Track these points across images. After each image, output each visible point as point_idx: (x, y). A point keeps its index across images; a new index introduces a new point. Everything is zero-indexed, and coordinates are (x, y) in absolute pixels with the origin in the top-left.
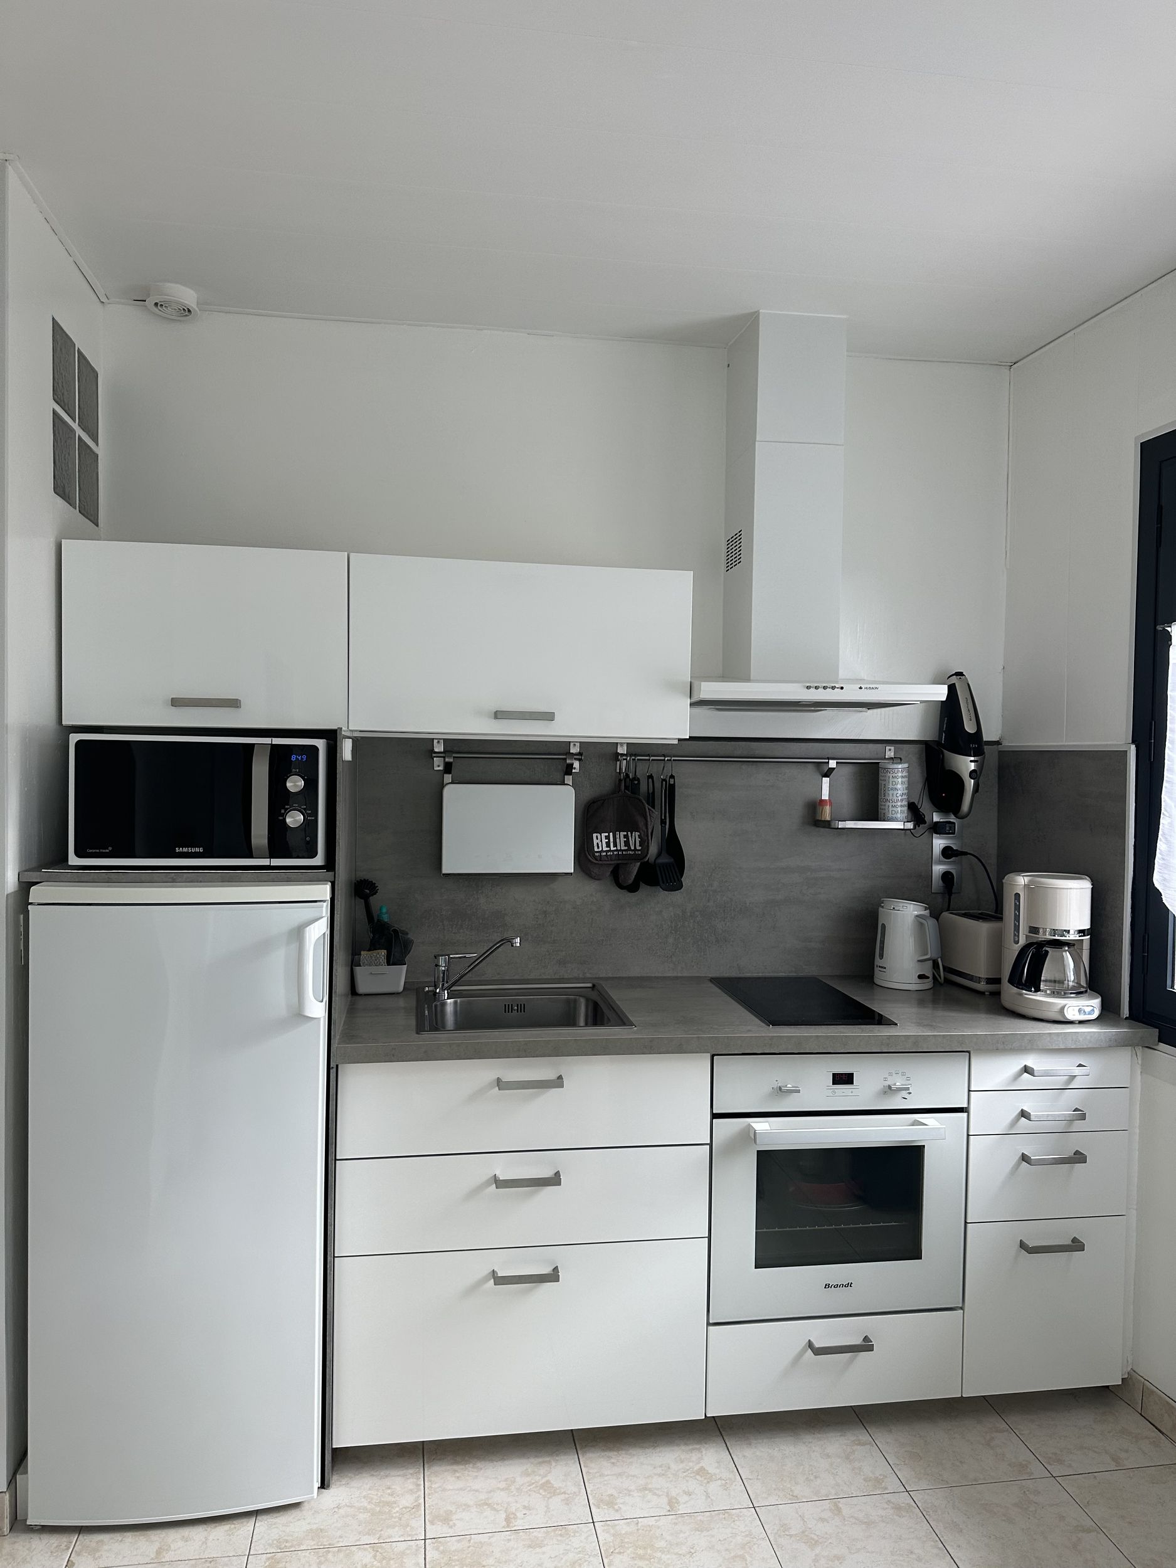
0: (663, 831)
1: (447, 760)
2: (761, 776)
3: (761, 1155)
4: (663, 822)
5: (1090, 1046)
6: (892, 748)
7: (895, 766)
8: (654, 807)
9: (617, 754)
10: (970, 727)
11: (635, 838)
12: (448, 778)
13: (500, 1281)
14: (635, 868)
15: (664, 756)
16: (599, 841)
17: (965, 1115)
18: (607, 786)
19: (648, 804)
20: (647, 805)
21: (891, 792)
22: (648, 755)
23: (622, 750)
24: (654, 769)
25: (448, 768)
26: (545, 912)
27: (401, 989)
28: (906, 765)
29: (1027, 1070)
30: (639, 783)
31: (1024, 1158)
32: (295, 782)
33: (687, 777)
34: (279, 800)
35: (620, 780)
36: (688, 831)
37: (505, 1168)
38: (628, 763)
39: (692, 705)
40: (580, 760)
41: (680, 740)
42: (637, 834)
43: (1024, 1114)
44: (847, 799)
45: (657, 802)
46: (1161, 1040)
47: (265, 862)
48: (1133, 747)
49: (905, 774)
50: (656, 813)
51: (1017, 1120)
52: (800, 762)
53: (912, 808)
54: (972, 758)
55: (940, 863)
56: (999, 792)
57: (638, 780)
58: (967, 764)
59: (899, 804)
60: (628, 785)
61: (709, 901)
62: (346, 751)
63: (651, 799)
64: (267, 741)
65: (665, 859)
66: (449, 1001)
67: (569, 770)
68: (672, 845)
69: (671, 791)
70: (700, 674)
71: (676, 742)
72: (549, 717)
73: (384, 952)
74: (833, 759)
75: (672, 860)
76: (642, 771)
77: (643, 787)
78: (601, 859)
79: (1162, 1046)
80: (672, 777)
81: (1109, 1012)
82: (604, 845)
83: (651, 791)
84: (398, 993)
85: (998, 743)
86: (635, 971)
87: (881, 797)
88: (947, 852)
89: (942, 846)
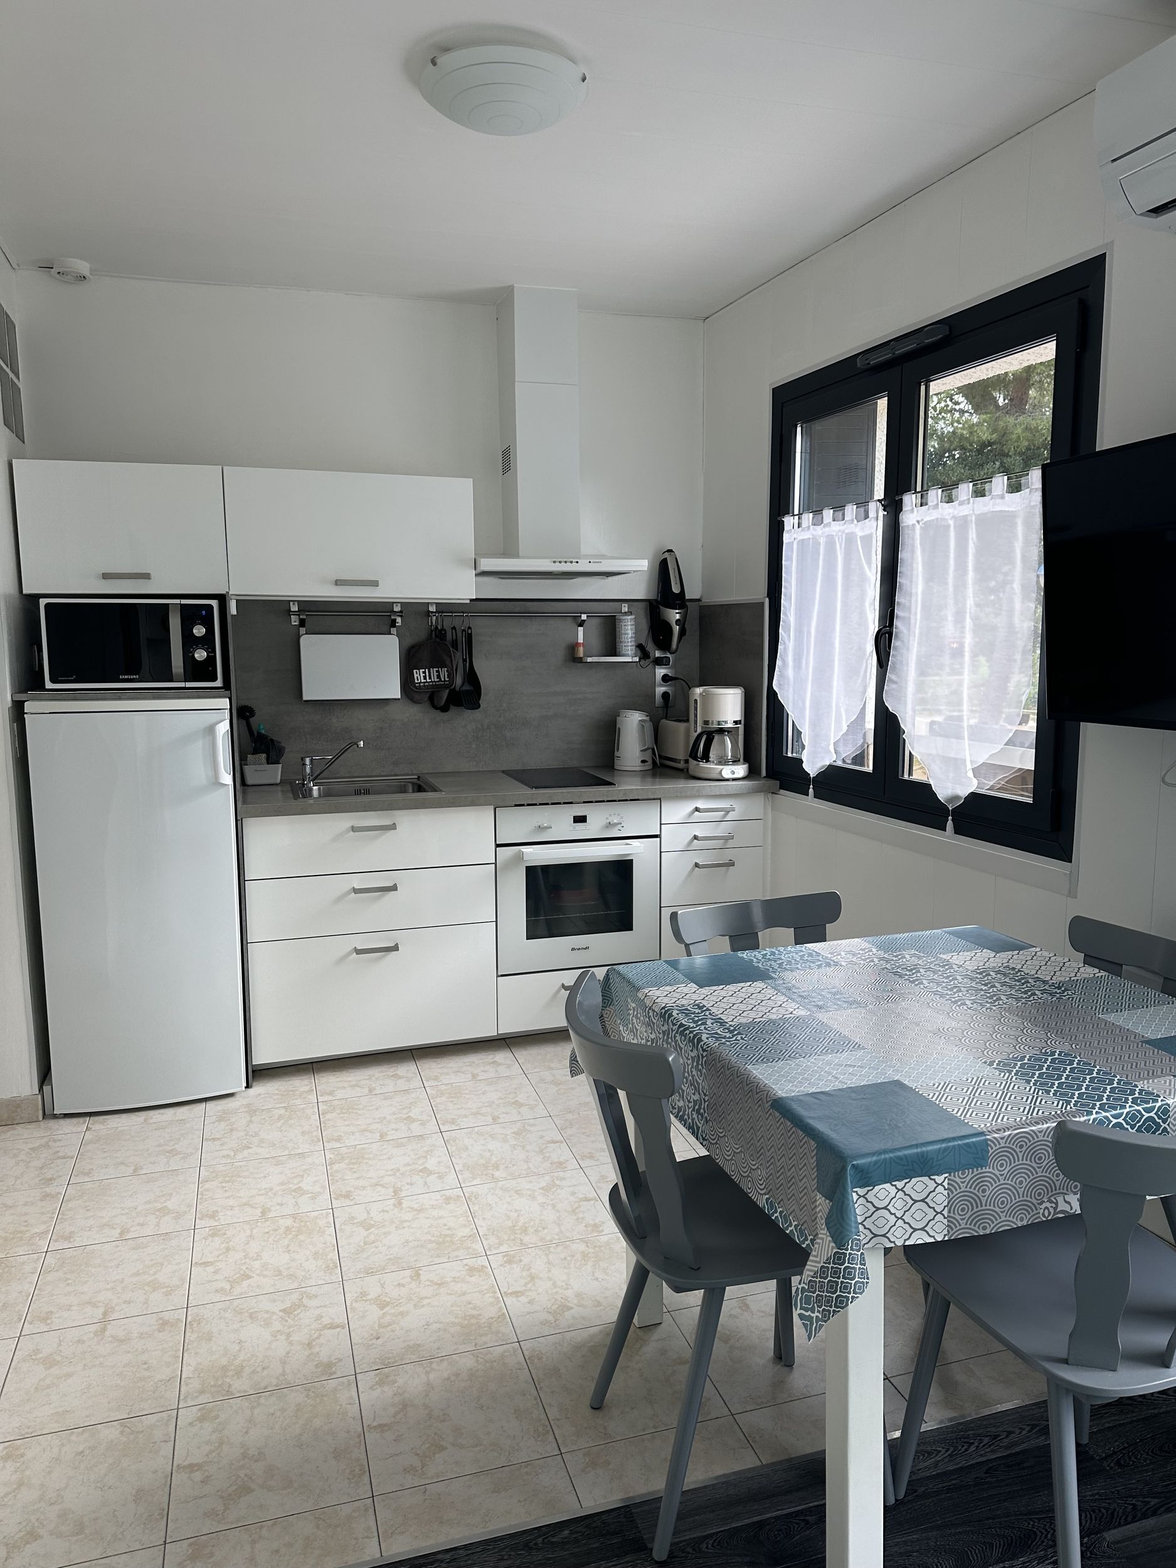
0: (465, 666)
1: (301, 617)
2: (534, 627)
3: (528, 869)
4: (464, 660)
5: (736, 792)
6: (626, 605)
7: (626, 617)
8: (457, 650)
9: (429, 611)
10: (676, 589)
11: (444, 674)
12: (302, 630)
13: (359, 952)
14: (445, 694)
15: (463, 612)
16: (418, 675)
17: (659, 839)
18: (423, 635)
19: (453, 647)
20: (451, 649)
21: (623, 636)
22: (452, 612)
23: (432, 609)
24: (457, 623)
25: (302, 623)
26: (381, 728)
27: (279, 781)
28: (633, 617)
29: (697, 809)
30: (446, 632)
31: (697, 865)
32: (199, 629)
33: (481, 628)
34: (189, 642)
35: (432, 631)
36: (483, 668)
37: (358, 882)
38: (437, 618)
39: (476, 575)
40: (401, 616)
41: (471, 600)
42: (446, 669)
43: (695, 837)
44: (596, 642)
45: (460, 647)
46: (781, 788)
47: (182, 685)
48: (767, 599)
49: (632, 623)
50: (459, 654)
51: (691, 842)
52: (562, 616)
53: (640, 647)
54: (677, 611)
55: (661, 686)
56: (700, 636)
57: (445, 630)
58: (674, 615)
59: (630, 644)
60: (438, 634)
61: (500, 717)
62: (233, 609)
63: (455, 644)
64: (177, 601)
65: (467, 687)
66: (314, 788)
67: (393, 623)
68: (472, 677)
69: (469, 638)
70: (480, 553)
71: (468, 602)
72: (375, 584)
73: (264, 755)
74: (585, 613)
75: (472, 688)
76: (447, 624)
77: (449, 637)
78: (420, 689)
79: (782, 791)
80: (470, 628)
81: (752, 773)
82: (422, 678)
83: (454, 638)
84: (276, 784)
85: (699, 600)
86: (449, 768)
87: (618, 640)
88: (665, 678)
89: (662, 674)
